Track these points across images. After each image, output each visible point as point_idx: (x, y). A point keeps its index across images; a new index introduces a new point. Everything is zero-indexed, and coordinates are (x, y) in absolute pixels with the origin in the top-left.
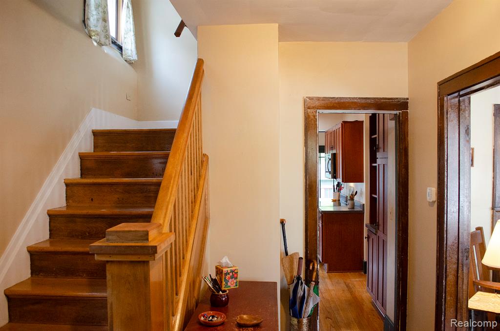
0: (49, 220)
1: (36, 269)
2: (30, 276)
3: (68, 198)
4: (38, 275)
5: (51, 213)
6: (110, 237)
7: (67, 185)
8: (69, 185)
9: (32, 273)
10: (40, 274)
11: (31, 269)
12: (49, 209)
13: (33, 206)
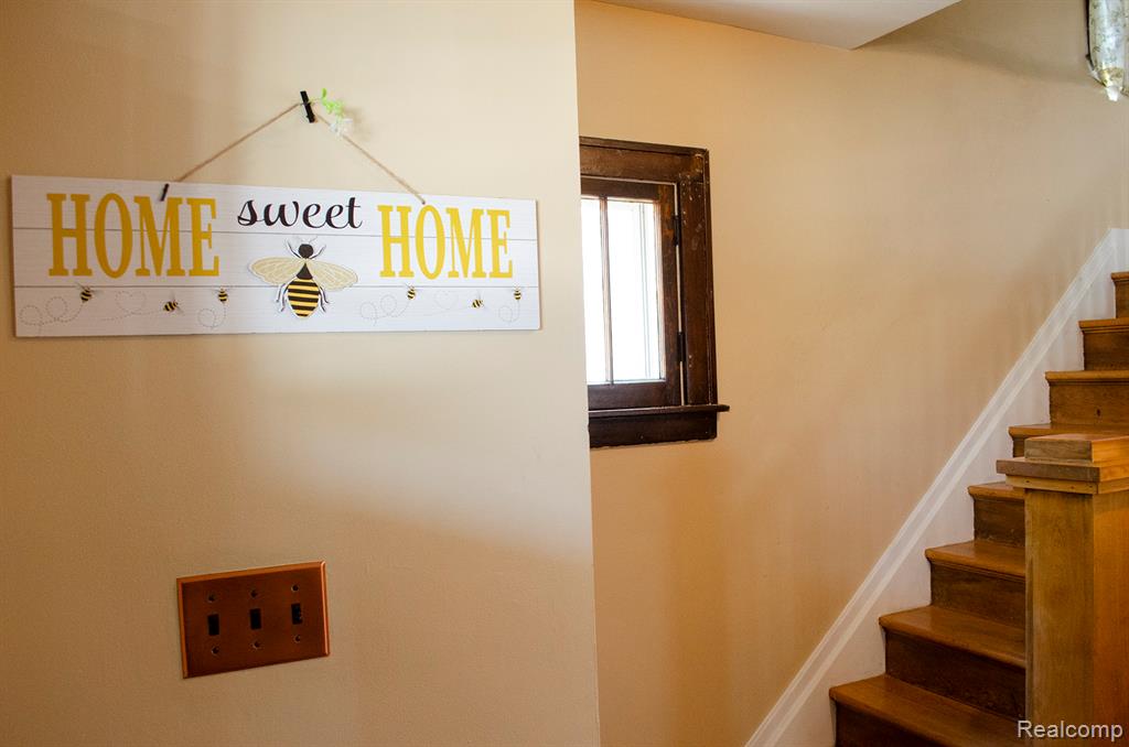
0: (1012, 446)
1: (981, 528)
2: (973, 538)
3: (1053, 408)
4: (986, 538)
5: (1015, 432)
6: (1031, 451)
7: (1052, 383)
8: (1056, 384)
9: (976, 534)
10: (987, 536)
11: (975, 527)
12: (1013, 425)
13: (984, 415)
